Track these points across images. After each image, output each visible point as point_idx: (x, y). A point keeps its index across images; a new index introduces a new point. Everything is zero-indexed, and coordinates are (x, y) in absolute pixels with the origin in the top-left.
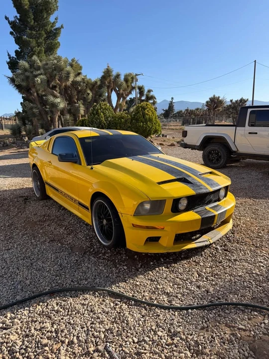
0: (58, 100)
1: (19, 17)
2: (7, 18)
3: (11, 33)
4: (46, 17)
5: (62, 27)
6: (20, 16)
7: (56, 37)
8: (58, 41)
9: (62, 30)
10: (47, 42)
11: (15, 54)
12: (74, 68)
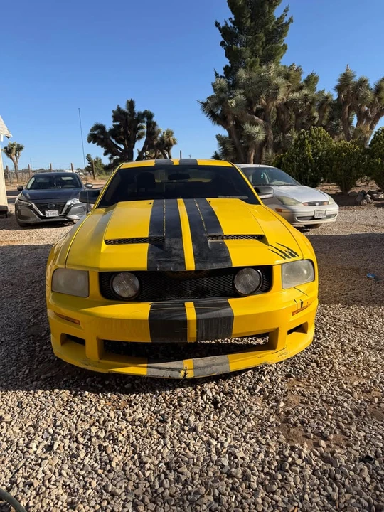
0: (257, 129)
1: (233, 19)
2: (217, 24)
3: (222, 44)
4: (269, 12)
5: (291, 20)
6: (235, 17)
7: (281, 37)
8: (285, 42)
9: (291, 25)
10: (267, 48)
11: (223, 71)
12: (291, 80)
